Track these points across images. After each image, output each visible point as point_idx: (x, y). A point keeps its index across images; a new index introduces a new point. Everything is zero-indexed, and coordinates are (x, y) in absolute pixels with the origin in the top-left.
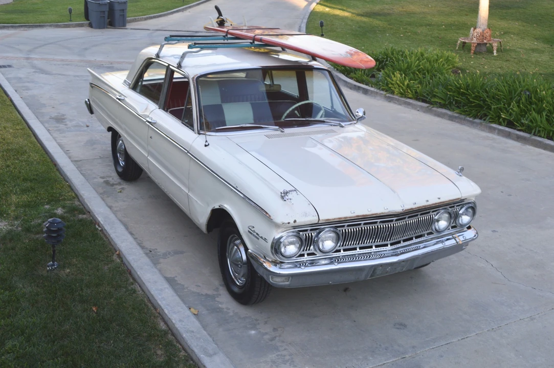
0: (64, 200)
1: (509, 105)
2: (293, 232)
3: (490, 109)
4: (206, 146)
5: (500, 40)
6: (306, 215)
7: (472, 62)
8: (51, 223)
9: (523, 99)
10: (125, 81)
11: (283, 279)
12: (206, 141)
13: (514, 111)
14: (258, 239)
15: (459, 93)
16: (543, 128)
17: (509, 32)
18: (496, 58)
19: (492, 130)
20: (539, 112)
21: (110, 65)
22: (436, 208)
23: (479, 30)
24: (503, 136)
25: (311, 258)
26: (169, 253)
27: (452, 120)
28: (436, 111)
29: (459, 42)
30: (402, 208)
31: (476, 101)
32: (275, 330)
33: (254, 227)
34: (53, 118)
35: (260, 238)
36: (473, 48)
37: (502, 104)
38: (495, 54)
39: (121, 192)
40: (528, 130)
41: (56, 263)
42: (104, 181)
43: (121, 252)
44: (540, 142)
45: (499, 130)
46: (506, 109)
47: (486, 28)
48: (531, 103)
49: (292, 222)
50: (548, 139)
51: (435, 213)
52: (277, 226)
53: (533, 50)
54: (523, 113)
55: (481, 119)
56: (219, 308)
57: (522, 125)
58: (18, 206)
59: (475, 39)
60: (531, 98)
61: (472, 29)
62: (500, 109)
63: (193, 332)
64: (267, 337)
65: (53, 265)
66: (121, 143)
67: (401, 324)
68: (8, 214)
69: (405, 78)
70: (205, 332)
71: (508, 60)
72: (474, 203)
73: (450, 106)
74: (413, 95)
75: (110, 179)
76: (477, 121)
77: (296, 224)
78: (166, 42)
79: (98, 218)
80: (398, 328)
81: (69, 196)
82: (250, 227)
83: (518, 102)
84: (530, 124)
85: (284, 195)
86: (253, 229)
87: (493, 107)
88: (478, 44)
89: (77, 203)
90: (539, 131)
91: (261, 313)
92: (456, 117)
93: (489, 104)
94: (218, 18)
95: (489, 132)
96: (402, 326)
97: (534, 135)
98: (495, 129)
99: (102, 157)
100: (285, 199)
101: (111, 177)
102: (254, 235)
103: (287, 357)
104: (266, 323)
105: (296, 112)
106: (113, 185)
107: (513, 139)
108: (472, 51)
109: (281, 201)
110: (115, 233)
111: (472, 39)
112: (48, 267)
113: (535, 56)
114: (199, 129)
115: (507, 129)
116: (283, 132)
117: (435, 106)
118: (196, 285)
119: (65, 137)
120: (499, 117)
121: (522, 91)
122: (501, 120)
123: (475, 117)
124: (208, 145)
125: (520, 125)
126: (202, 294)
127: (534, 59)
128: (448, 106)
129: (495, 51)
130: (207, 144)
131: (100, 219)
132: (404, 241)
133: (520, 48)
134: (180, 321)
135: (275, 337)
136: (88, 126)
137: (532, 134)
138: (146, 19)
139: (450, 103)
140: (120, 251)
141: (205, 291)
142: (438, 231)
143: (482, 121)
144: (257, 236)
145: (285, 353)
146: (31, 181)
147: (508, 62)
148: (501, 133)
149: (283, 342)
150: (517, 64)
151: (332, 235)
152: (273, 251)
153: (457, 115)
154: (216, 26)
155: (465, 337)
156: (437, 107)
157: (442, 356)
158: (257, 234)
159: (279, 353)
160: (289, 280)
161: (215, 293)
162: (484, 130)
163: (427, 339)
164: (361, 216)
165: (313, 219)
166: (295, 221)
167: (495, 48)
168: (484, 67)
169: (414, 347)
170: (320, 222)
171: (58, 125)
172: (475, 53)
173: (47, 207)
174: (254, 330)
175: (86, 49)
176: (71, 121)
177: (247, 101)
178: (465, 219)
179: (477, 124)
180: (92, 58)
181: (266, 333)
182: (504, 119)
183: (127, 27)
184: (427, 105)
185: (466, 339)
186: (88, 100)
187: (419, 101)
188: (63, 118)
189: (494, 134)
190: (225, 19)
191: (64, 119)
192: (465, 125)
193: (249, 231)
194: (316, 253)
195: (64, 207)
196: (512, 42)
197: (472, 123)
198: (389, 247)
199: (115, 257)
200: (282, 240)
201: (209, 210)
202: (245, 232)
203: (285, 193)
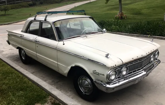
2: (113, 70)
4: (64, 44)
6: (118, 62)
10: (22, 31)
11: (111, 89)
14: (99, 75)
22: (151, 54)
25: (119, 79)
52: (109, 68)
61: (118, 13)
66: (23, 52)
77: (116, 66)
78: (37, 14)
85: (107, 56)
86: (95, 72)
100: (108, 57)
102: (96, 74)
109: (106, 58)
114: (58, 40)
132: (144, 67)
142: (152, 61)
144: (98, 74)
151: (126, 68)
152: (108, 79)
158: (98, 73)
160: (114, 89)
165: (120, 63)
166: (115, 65)
170: (123, 64)
186: (8, 40)
193: (93, 73)
194: (120, 76)
198: (141, 70)
200: (110, 74)
201: (69, 68)
202: (91, 73)
203: (108, 55)
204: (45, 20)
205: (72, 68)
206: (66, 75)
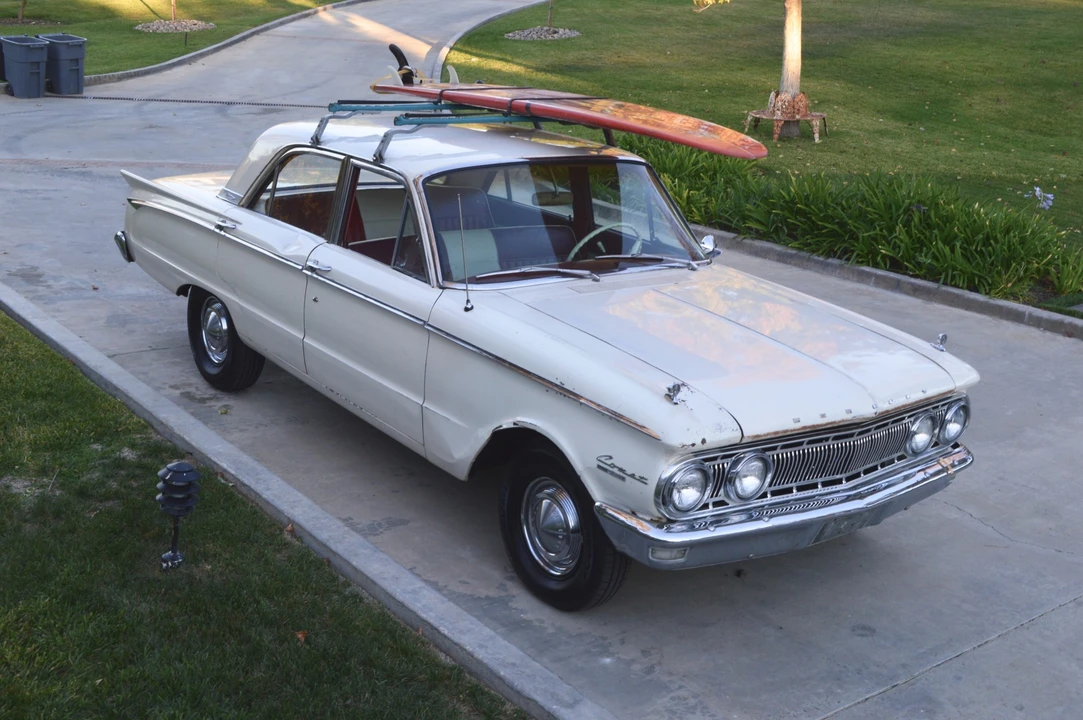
0: (128, 431)
1: (891, 230)
2: (693, 462)
3: (857, 239)
4: (467, 309)
5: (825, 115)
6: (720, 428)
7: (781, 156)
8: (175, 472)
9: (916, 220)
10: (225, 193)
11: (675, 552)
12: (468, 301)
13: (902, 241)
14: (623, 479)
15: (791, 210)
16: (961, 270)
17: (829, 101)
18: (821, 147)
19: (863, 277)
20: (949, 241)
21: (84, 170)
22: (914, 410)
23: (785, 96)
24: (887, 288)
25: (721, 510)
26: (380, 525)
27: (785, 262)
28: (751, 246)
29: (749, 119)
30: (874, 411)
31: (826, 225)
32: (645, 653)
33: (611, 458)
34: (15, 275)
35: (628, 478)
36: (777, 130)
37: (878, 228)
38: (817, 140)
39: (226, 413)
40: (932, 274)
41: (178, 553)
42: (181, 394)
43: (298, 525)
44: (958, 296)
45: (878, 277)
46: (884, 237)
47: (798, 92)
48: (929, 227)
49: (698, 442)
50: (971, 290)
51: (912, 419)
52: (669, 451)
53: (883, 133)
54: (920, 244)
55: (840, 258)
56: (524, 621)
57: (919, 265)
58: (35, 447)
59: (779, 113)
60: (929, 217)
61: (773, 94)
62: (875, 239)
63: (514, 665)
64: (636, 667)
65: (173, 559)
66: (214, 318)
67: (864, 628)
68: (22, 464)
69: (680, 186)
70: (537, 664)
71: (842, 152)
72: (966, 399)
73: (778, 235)
74: (701, 216)
75: (192, 390)
76: (835, 261)
77: (705, 447)
78: (331, 114)
79: (218, 462)
80: (862, 635)
81: (135, 424)
82: (603, 459)
83: (907, 224)
84: (935, 263)
85: (672, 393)
86: (609, 462)
87: (861, 235)
88: (787, 123)
89: (155, 437)
90: (953, 277)
91: (605, 624)
92: (791, 256)
93: (851, 230)
94: (400, 69)
95: (858, 281)
96: (866, 630)
97: (945, 284)
98: (869, 275)
99: (154, 346)
100: (675, 401)
101: (190, 385)
102: (612, 473)
103: (692, 701)
104: (623, 642)
105: (600, 244)
106: (203, 401)
107: (908, 293)
108: (776, 136)
109: (667, 405)
110: (268, 489)
111: (773, 113)
112: (166, 561)
113: (887, 144)
114: (440, 280)
115: (892, 275)
116: (597, 281)
117: (747, 235)
118: (460, 582)
119: (58, 311)
120: (875, 253)
121: (910, 204)
122: (879, 258)
123: (830, 253)
124: (472, 308)
125: (914, 266)
126: (479, 598)
127: (887, 149)
128: (774, 235)
129: (817, 136)
130: (469, 306)
131: (225, 466)
132: (866, 472)
133: (857, 129)
134: (481, 646)
135: (653, 667)
136: (95, 289)
137: (941, 281)
138: (120, 79)
139: (777, 230)
140: (293, 522)
141: (483, 592)
142: (915, 453)
143: (843, 262)
144: (621, 475)
145: (682, 693)
146: (44, 397)
147: (844, 154)
148: (880, 282)
149: (671, 674)
150: (860, 157)
151: (758, 464)
152: (660, 501)
153: (794, 252)
154: (401, 85)
155: (983, 642)
156: (752, 238)
157: (959, 678)
158: (621, 470)
159: (672, 694)
160: (684, 554)
161: (503, 594)
162: (848, 279)
163: (922, 651)
164: (809, 427)
165: (730, 436)
166: (704, 441)
167: (816, 130)
168: (804, 165)
169: (904, 666)
170: (744, 441)
171: (32, 288)
172: (780, 139)
173: (97, 447)
174: (608, 657)
175: (18, 138)
176: (55, 278)
177: (482, 227)
178: (953, 428)
179: (836, 267)
180: (39, 156)
181: (633, 661)
182: (884, 257)
183: (85, 94)
184: (732, 235)
185: (985, 646)
186: (123, 232)
187: (715, 228)
188: (35, 273)
189: (868, 284)
190: (414, 71)
191: (40, 276)
192: (810, 269)
193: (599, 467)
194: (727, 501)
195: (133, 446)
196: (841, 119)
197: (825, 267)
198: (845, 485)
199: (288, 537)
200: (676, 479)
201: (484, 435)
202: (589, 469)
203: (676, 389)
204: (379, 158)
205: (499, 435)
206: (462, 474)
